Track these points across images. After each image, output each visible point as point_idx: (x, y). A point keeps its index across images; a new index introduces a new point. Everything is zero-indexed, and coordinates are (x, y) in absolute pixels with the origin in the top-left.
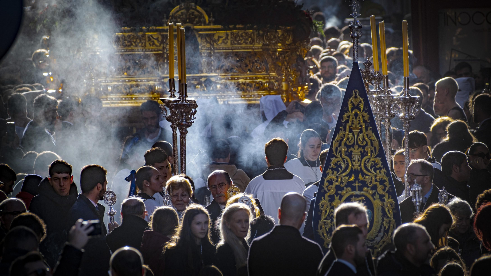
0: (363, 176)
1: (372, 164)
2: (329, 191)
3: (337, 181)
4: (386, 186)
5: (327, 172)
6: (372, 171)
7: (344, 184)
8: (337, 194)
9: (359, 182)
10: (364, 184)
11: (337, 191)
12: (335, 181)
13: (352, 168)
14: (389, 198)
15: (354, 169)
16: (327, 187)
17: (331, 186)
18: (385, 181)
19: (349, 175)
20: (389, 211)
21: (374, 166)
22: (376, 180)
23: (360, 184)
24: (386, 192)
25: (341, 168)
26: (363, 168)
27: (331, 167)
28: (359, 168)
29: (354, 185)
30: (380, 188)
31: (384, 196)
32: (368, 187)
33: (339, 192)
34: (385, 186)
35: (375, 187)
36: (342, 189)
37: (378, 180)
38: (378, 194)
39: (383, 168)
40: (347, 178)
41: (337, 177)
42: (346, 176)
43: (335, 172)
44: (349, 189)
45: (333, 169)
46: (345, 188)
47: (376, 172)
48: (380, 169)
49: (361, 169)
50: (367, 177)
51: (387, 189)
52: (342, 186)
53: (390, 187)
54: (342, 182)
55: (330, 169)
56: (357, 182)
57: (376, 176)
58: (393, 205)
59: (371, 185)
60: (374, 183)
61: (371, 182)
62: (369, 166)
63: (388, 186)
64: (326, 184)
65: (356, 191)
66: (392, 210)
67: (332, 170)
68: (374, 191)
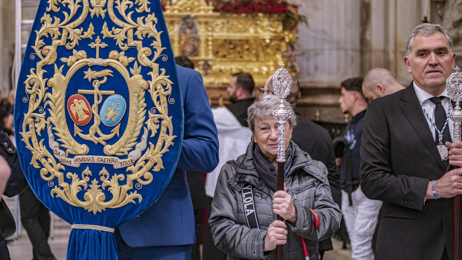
0: (110, 29)
1: (128, 5)
2: (44, 56)
3: (60, 38)
4: (156, 50)
5: (42, 19)
6: (129, 18)
7: (74, 44)
8: (59, 63)
9: (102, 41)
10: (112, 44)
11: (59, 56)
12: (56, 36)
13: (89, 13)
14: (160, 72)
15: (92, 15)
16: (41, 48)
17: (47, 47)
18: (153, 39)
19: (84, 26)
20: (158, 99)
21: (133, 9)
22: (135, 38)
23: (104, 45)
24: (156, 62)
25: (69, 11)
26: (111, 13)
27: (48, 10)
28: (103, 13)
29: (92, 45)
30: (143, 52)
31: (150, 69)
32: (120, 51)
33: (63, 59)
34: (154, 50)
35: (132, 52)
36: (69, 53)
37: (140, 37)
38: (139, 64)
39: (151, 13)
40: (78, 31)
41: (61, 30)
42: (79, 27)
43: (57, 20)
44: (82, 53)
45: (52, 14)
46: (75, 51)
47: (135, 21)
48: (145, 14)
49: (107, 14)
50: (117, 30)
51: (157, 55)
52: (68, 47)
53: (163, 52)
54: (69, 41)
55: (47, 13)
56: (98, 39)
57: (135, 30)
58: (169, 87)
59: (126, 48)
60: (132, 43)
61: (125, 41)
62: (122, 8)
63: (160, 50)
64: (38, 42)
65: (95, 58)
66: (165, 98)
67: (52, 16)
68: (131, 59)
